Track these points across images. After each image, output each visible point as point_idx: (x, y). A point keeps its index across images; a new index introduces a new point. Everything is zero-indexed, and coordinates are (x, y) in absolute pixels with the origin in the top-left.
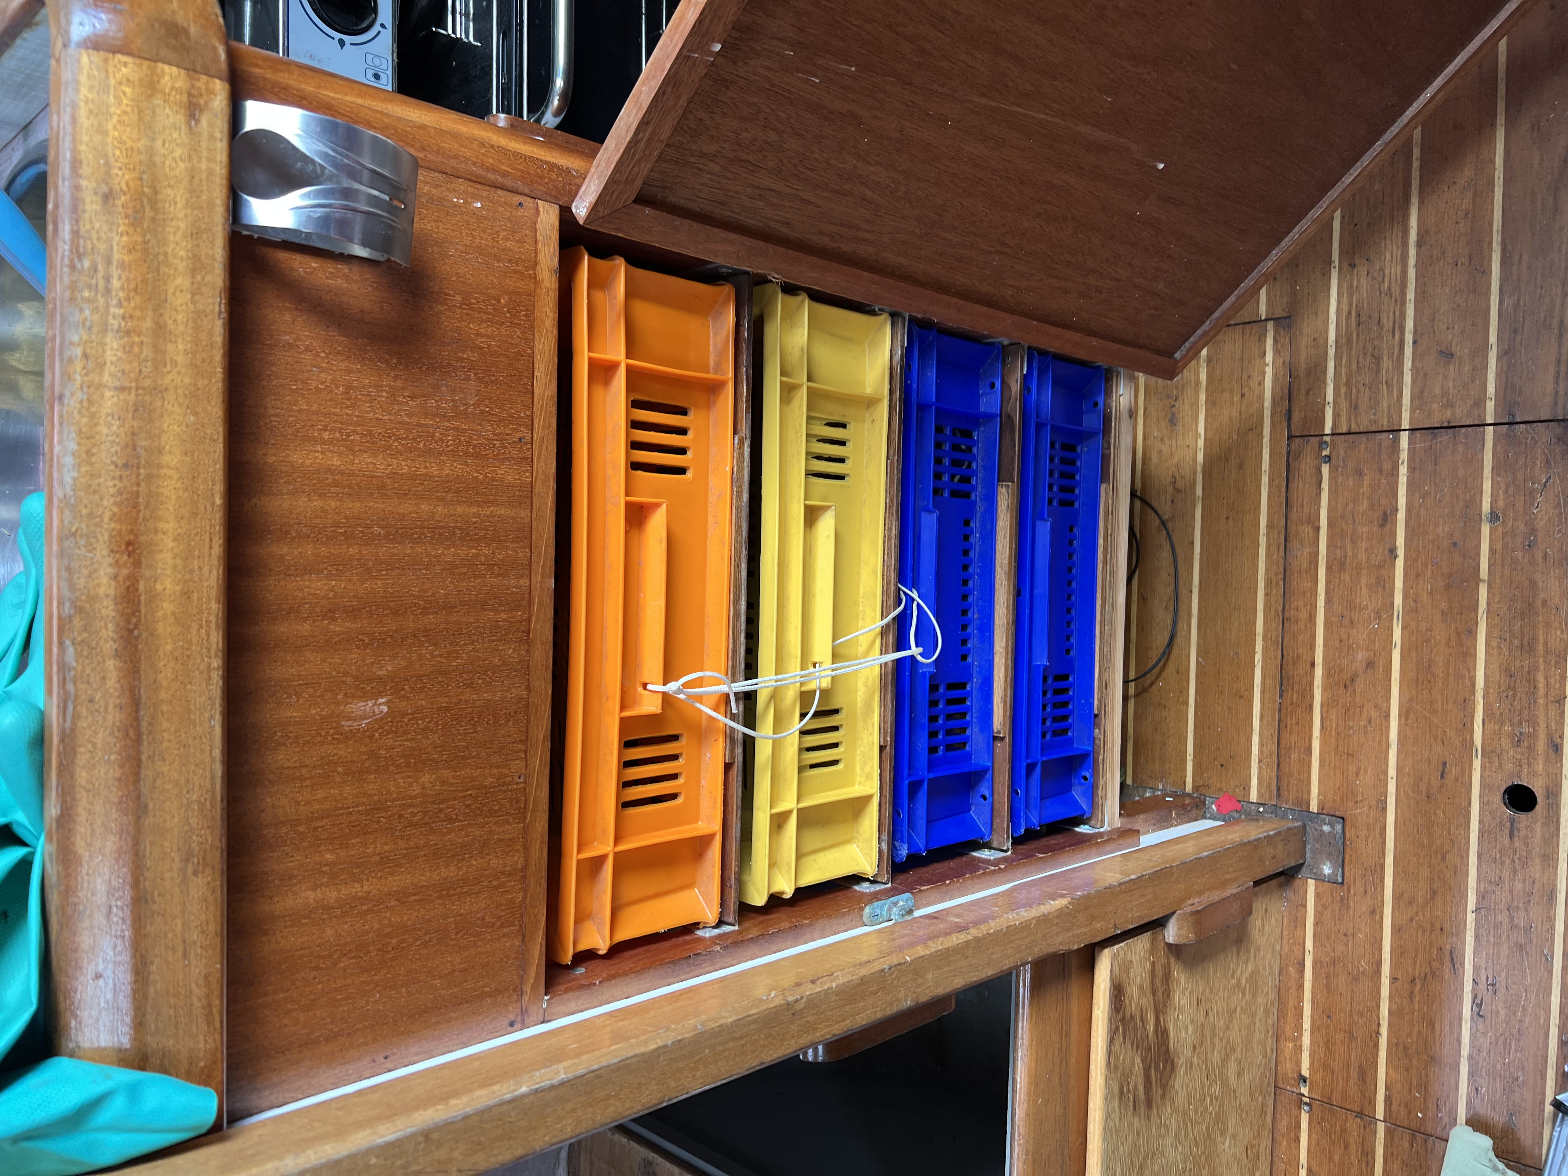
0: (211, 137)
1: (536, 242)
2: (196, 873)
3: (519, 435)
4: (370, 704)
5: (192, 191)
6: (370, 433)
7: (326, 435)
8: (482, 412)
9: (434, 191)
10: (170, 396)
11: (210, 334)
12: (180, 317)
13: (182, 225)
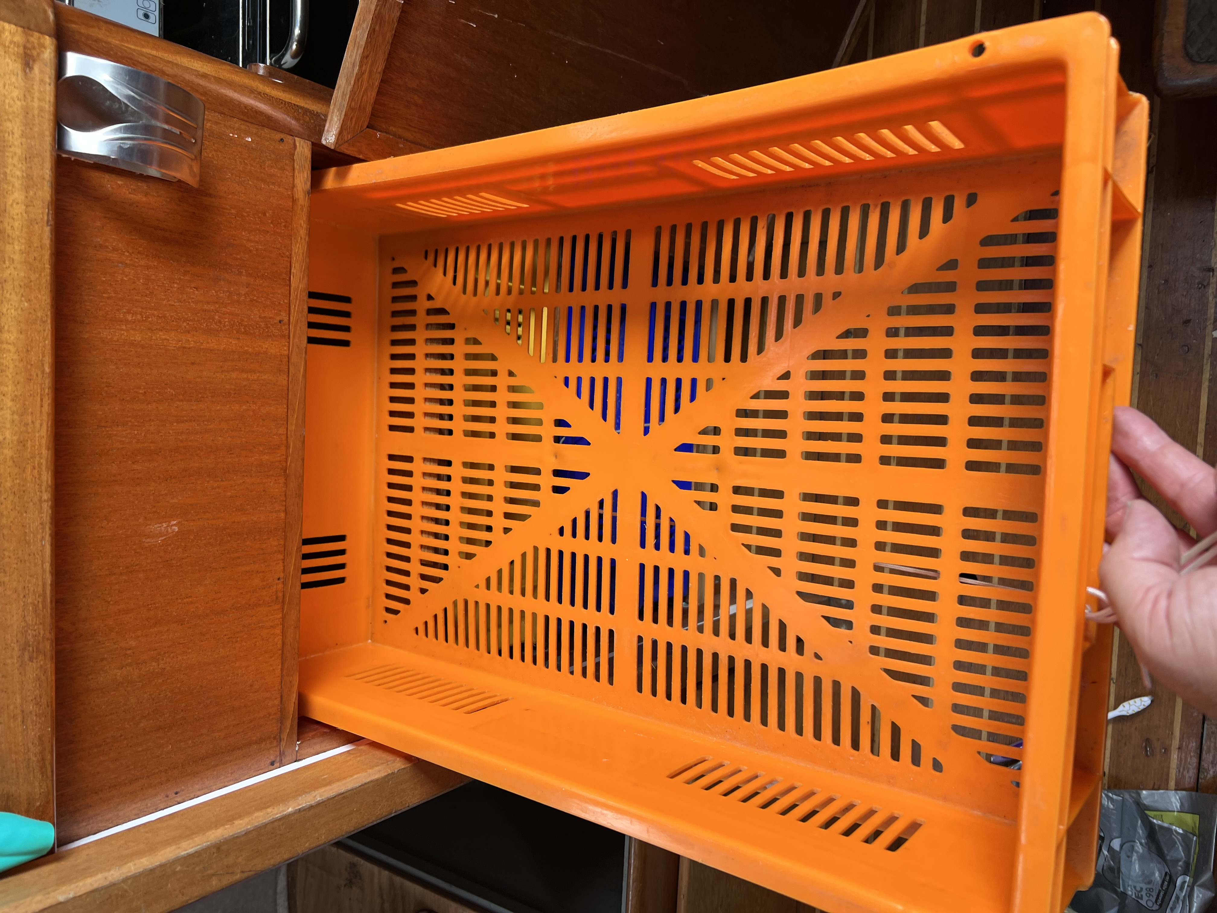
0: (42, 81)
1: (294, 169)
2: (31, 659)
3: (278, 318)
4: (165, 525)
5: (26, 125)
6: (164, 317)
7: (129, 317)
8: (251, 300)
9: (214, 127)
10: (8, 286)
11: (41, 238)
12: (16, 224)
13: (19, 151)
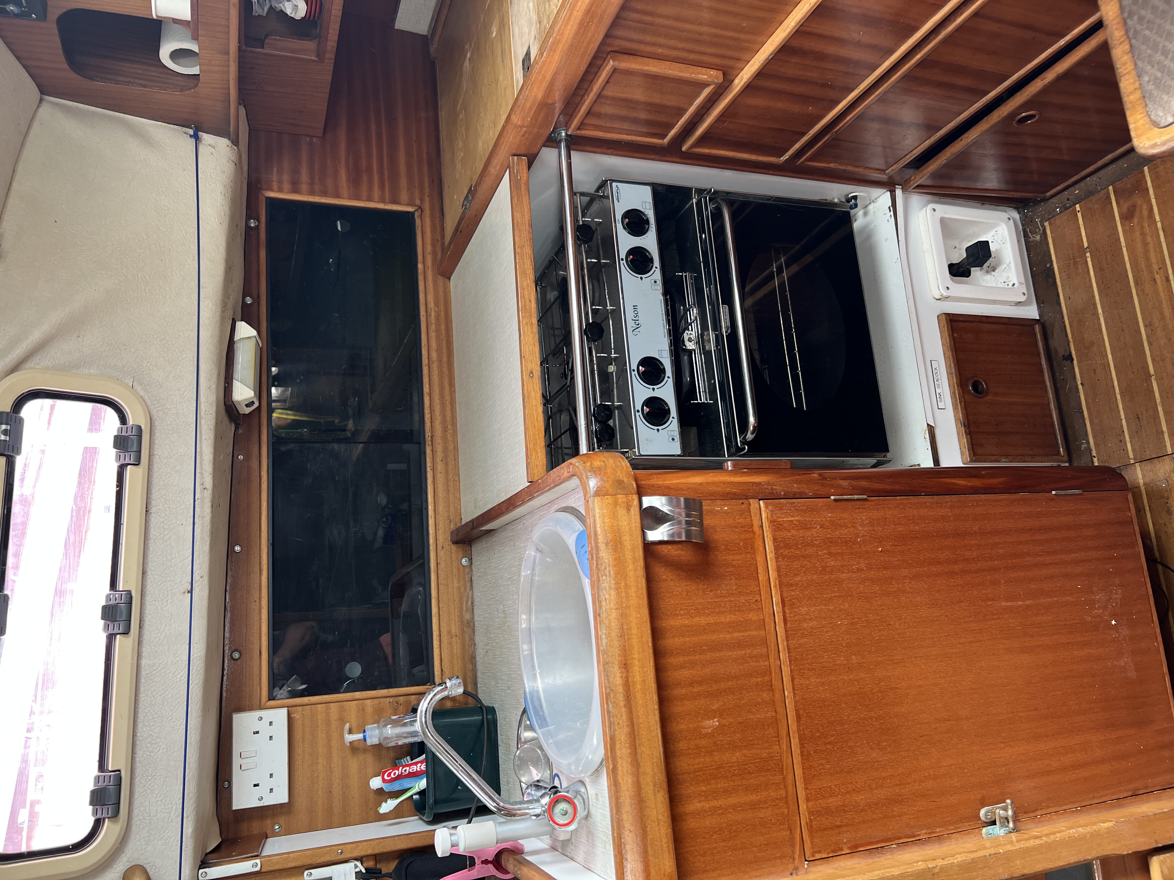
0: (635, 515)
3: (755, 599)
4: (711, 721)
5: (631, 535)
6: (698, 609)
7: (682, 612)
8: (739, 592)
9: (709, 508)
10: (632, 609)
11: (641, 583)
12: (632, 580)
13: (629, 548)
